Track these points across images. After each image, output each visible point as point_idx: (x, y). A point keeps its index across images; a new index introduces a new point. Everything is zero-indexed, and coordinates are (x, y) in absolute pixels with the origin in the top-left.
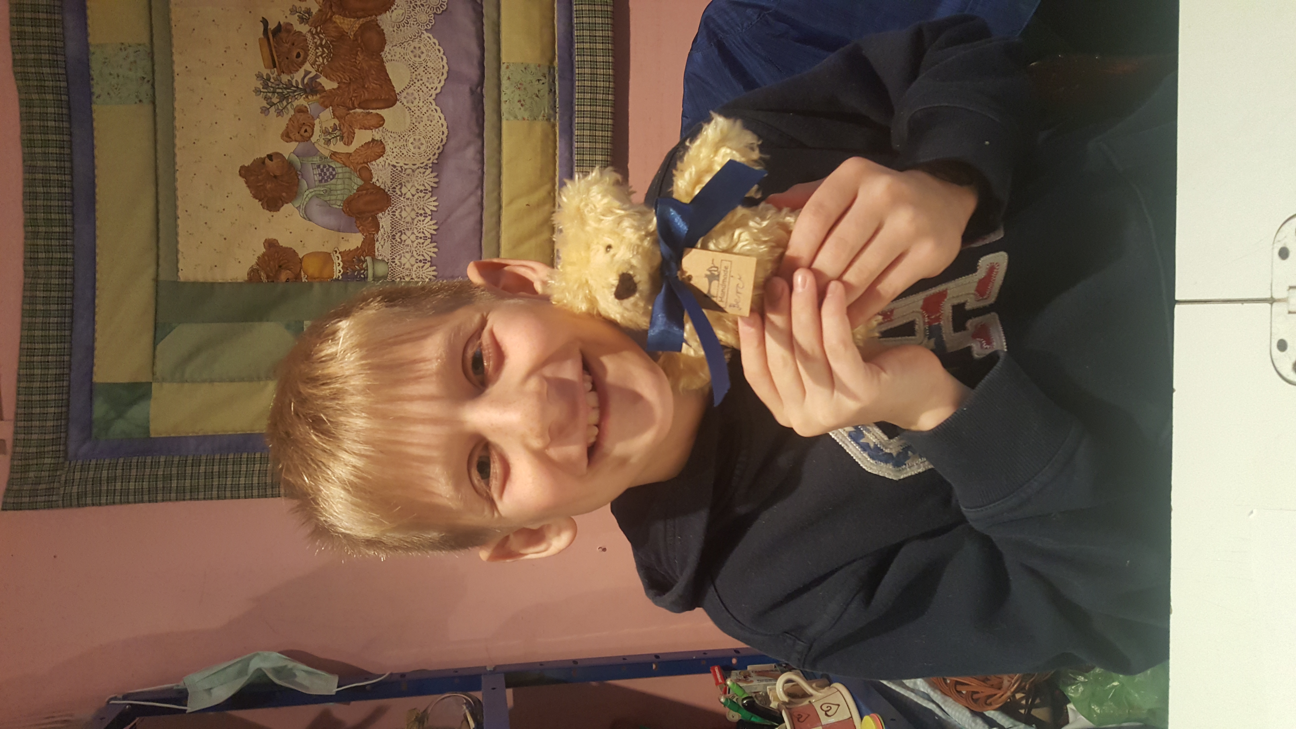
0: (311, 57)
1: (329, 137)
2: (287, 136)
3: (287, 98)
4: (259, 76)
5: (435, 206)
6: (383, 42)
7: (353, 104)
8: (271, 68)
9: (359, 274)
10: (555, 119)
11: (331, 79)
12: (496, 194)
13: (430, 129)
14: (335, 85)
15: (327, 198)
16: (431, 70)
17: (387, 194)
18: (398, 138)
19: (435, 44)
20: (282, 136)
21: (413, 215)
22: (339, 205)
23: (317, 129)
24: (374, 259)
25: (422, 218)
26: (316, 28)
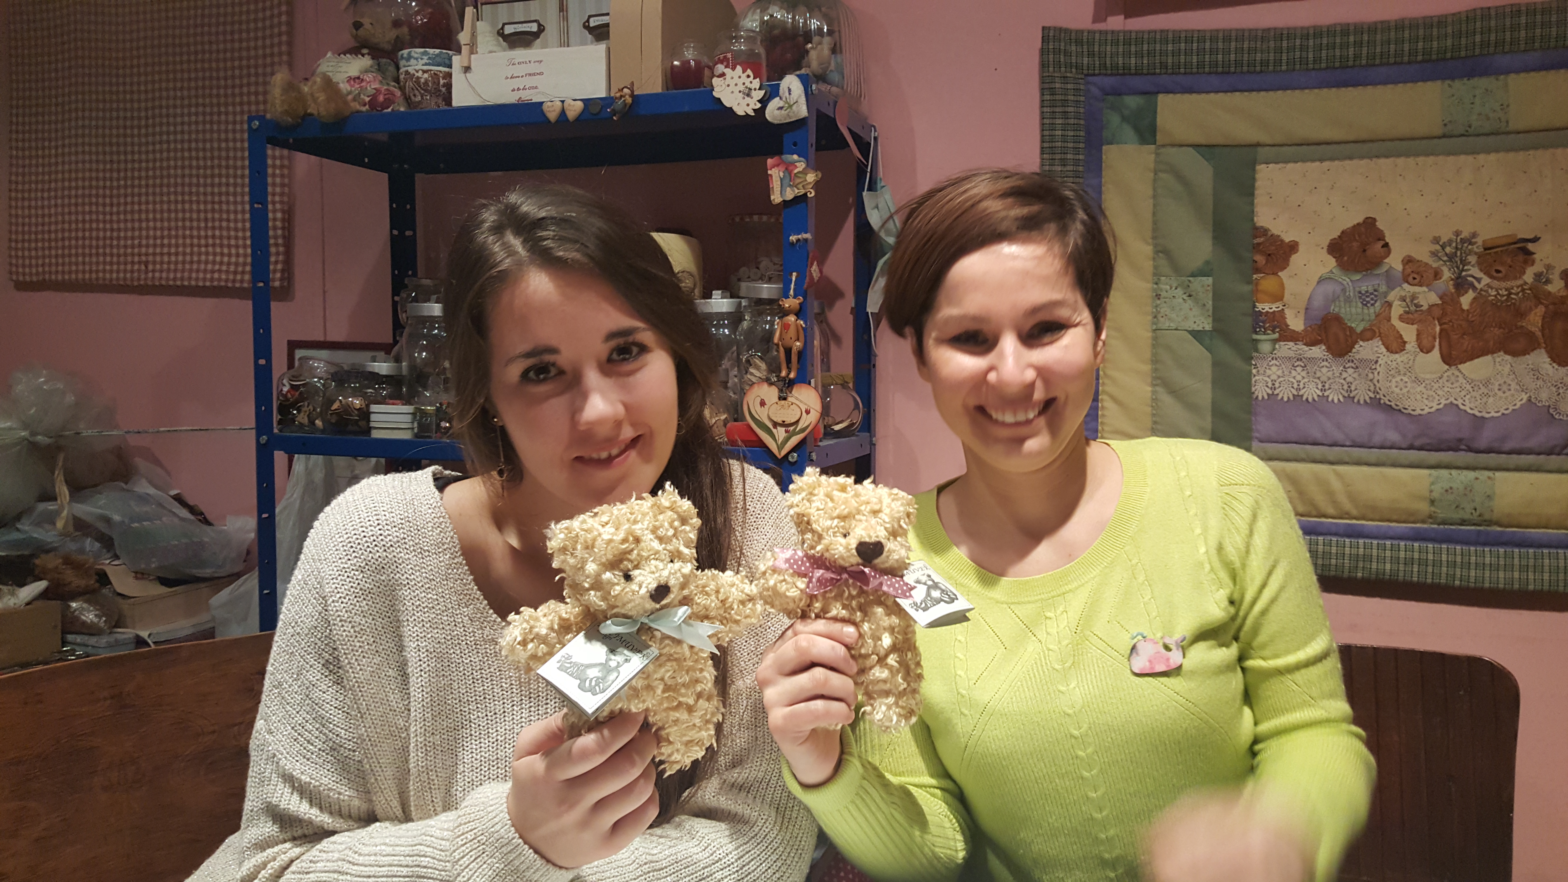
0: (1496, 283)
1: (1408, 300)
2: (1408, 261)
3: (1450, 261)
4: (1474, 235)
5: (1333, 401)
6: (1514, 354)
7: (1445, 323)
8: (1483, 245)
9: (1260, 327)
10: (1431, 523)
11: (1471, 304)
12: (1347, 459)
13: (1419, 397)
14: (1465, 307)
15: (1342, 299)
16: (1485, 399)
17: (1347, 354)
18: (1407, 366)
19: (1515, 405)
20: (1409, 256)
21: (1324, 378)
22: (1334, 309)
23: (1417, 289)
24: (1275, 341)
25: (1320, 386)
26: (1530, 289)
